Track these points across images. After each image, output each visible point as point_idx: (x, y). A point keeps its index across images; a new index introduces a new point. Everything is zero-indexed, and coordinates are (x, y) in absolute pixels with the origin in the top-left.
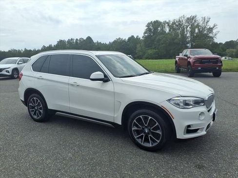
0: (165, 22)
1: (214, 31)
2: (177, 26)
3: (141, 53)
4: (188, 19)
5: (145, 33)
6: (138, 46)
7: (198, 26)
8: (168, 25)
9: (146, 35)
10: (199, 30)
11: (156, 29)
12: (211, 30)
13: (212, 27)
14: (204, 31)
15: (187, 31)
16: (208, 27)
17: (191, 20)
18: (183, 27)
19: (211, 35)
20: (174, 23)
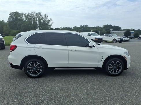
0: (23, 14)
1: (51, 22)
2: (31, 17)
3: (7, 32)
4: (37, 14)
5: (9, 19)
6: (5, 27)
7: (42, 18)
8: (25, 16)
9: (10, 20)
10: (43, 21)
11: (17, 17)
12: (49, 21)
13: (49, 20)
14: (46, 21)
15: (37, 21)
16: (48, 20)
17: (38, 14)
18: (34, 18)
19: (49, 24)
20: (28, 15)
